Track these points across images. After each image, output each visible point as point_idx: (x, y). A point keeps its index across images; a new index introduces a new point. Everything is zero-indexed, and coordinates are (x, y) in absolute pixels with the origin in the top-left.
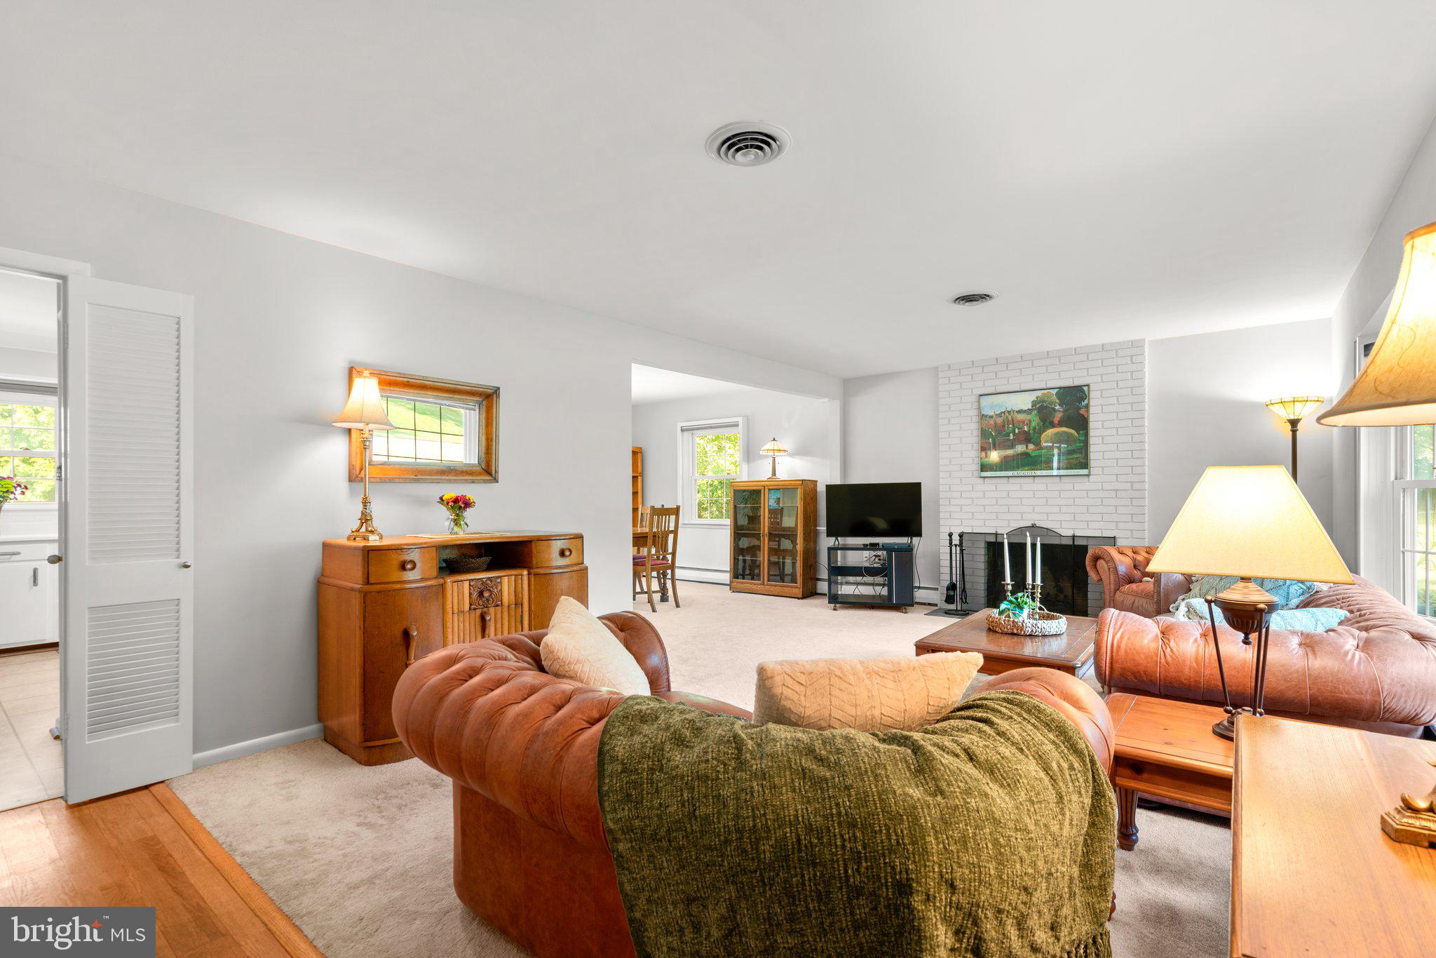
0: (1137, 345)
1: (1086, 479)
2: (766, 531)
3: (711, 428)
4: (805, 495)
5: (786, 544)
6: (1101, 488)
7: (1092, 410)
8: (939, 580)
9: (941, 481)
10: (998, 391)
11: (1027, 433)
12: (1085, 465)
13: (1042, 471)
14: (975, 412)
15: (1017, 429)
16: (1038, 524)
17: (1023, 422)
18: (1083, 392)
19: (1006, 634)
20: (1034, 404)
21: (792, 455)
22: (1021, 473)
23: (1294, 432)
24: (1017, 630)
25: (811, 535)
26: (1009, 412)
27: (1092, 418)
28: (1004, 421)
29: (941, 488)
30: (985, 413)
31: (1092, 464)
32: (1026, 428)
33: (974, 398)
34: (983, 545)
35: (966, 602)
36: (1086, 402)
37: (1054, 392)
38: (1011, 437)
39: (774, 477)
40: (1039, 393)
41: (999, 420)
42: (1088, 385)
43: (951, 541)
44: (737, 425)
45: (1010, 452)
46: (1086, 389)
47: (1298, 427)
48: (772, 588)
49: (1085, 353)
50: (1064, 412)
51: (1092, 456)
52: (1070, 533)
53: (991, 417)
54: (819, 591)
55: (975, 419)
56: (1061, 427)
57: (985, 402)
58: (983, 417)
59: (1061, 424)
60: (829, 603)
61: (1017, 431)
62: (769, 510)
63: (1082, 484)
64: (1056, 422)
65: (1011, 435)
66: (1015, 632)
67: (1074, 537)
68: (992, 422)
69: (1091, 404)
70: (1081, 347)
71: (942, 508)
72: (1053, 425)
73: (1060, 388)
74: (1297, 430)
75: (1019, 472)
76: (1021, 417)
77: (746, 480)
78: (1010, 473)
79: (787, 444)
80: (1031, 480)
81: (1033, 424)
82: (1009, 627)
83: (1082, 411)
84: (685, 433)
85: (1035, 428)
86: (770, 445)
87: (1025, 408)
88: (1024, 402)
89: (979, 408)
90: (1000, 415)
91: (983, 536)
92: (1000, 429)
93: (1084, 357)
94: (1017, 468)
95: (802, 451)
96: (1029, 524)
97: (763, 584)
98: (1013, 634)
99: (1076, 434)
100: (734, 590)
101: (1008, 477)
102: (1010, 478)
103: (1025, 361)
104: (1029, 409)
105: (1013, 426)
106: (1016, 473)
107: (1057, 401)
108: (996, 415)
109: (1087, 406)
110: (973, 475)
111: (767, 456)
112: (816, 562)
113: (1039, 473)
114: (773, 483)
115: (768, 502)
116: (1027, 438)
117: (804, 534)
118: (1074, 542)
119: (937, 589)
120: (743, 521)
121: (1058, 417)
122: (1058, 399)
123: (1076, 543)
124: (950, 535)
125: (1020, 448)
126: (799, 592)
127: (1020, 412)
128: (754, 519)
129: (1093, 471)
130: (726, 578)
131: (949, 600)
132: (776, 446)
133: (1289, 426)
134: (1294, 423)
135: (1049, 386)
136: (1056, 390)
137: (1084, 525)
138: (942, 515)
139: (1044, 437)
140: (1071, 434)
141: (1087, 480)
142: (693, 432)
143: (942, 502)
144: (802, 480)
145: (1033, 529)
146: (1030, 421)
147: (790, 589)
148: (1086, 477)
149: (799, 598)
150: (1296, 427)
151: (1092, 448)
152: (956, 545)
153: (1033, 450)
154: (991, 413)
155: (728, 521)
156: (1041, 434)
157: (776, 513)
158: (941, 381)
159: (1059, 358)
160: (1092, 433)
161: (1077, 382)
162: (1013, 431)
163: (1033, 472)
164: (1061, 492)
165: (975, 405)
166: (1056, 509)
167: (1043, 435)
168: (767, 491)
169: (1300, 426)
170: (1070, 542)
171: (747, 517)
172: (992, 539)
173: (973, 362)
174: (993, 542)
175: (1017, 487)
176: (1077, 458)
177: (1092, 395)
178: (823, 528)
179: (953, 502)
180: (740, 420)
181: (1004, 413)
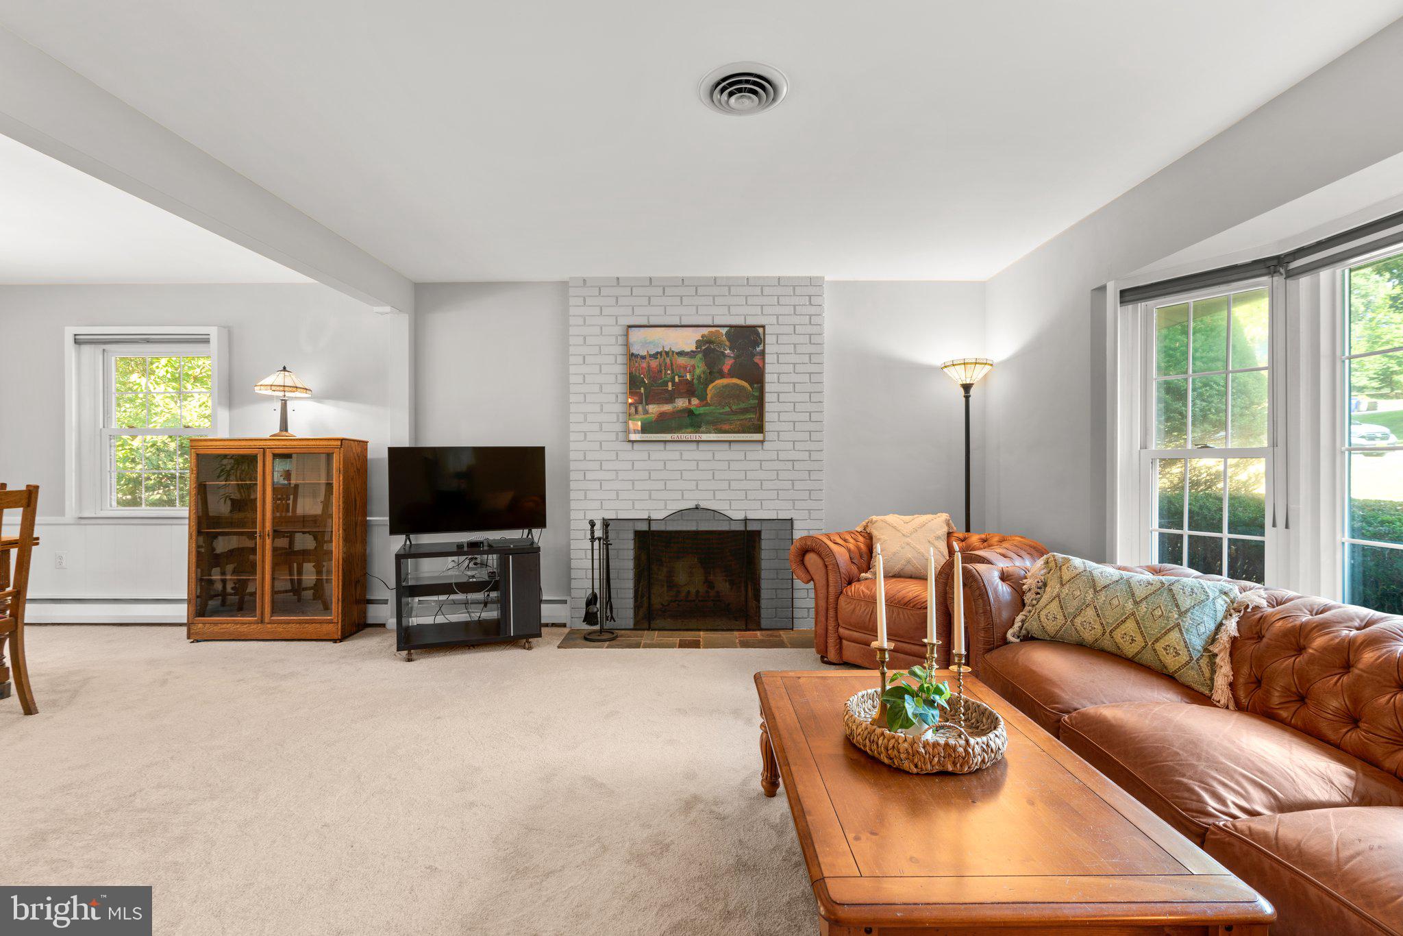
0: (814, 283)
1: (759, 446)
2: (268, 526)
3: (148, 341)
4: (347, 463)
5: (304, 542)
6: (776, 459)
7: (768, 359)
8: (569, 589)
9: (573, 446)
10: (651, 323)
11: (690, 383)
12: (759, 429)
13: (708, 435)
14: (619, 350)
15: (676, 377)
16: (703, 505)
17: (685, 368)
18: (758, 334)
19: (928, 774)
20: (699, 343)
21: (320, 397)
22: (684, 436)
23: (967, 398)
24: (954, 764)
25: (357, 530)
26: (667, 353)
27: (768, 368)
28: (660, 365)
29: (572, 456)
30: (635, 352)
31: (767, 427)
32: (689, 377)
33: (618, 330)
34: (631, 536)
35: (612, 617)
36: (761, 348)
37: (724, 331)
38: (670, 387)
39: (284, 433)
40: (705, 331)
41: (654, 363)
42: (763, 327)
43: (592, 532)
44: (207, 341)
45: (667, 408)
46: (760, 330)
47: (971, 393)
48: (280, 628)
49: (760, 285)
50: (735, 358)
51: (768, 417)
52: (741, 516)
53: (643, 358)
54: (370, 621)
55: (621, 359)
56: (732, 377)
57: (635, 335)
58: (632, 357)
59: (731, 374)
60: (398, 650)
61: (677, 379)
62: (274, 490)
63: (756, 453)
64: (726, 369)
65: (670, 384)
66: (950, 768)
67: (746, 520)
68: (644, 365)
69: (767, 351)
70: (755, 277)
71: (573, 485)
72: (722, 376)
73: (731, 326)
74: (970, 396)
75: (679, 435)
76: (682, 361)
77: (227, 436)
78: (668, 437)
79: (310, 378)
80: (693, 446)
81: (698, 371)
82: (936, 759)
83: (757, 359)
84: (86, 349)
85: (699, 377)
86: (277, 378)
87: (688, 349)
88: (686, 341)
89: (627, 345)
90: (655, 356)
91: (631, 523)
92: (655, 375)
93: (758, 291)
94: (678, 429)
95: (338, 392)
96: (691, 505)
97: (262, 622)
98: (943, 774)
99: (749, 388)
100: (195, 637)
101: (665, 442)
102: (667, 444)
103: (686, 286)
104: (692, 351)
105: (673, 372)
106: (675, 436)
107: (727, 343)
108: (651, 356)
109: (763, 353)
110: (617, 438)
111: (270, 398)
112: (365, 574)
113: (705, 437)
114: (283, 443)
115: (270, 475)
116: (689, 390)
117: (344, 530)
118: (746, 527)
119: (565, 602)
120: (220, 507)
121: (727, 365)
122: (729, 341)
123: (749, 529)
124: (592, 524)
125: (681, 403)
126: (336, 630)
127: (681, 354)
128: (244, 504)
129: (769, 436)
130: (180, 612)
131: (590, 618)
132: (289, 380)
133: (962, 391)
134: (967, 388)
135: (717, 322)
136: (726, 329)
137: (757, 505)
138: (573, 495)
139: (711, 390)
140: (742, 388)
141: (760, 448)
142: (107, 347)
143: (573, 476)
144: (342, 440)
145: (696, 511)
146: (694, 367)
147: (318, 625)
148: (760, 444)
149: (335, 641)
150: (969, 393)
151: (768, 407)
152: (599, 539)
153: (697, 406)
154: (643, 353)
155: (183, 511)
156: (707, 385)
157: (286, 494)
158: (572, 301)
159: (729, 287)
160: (768, 388)
161: (751, 321)
162: (673, 380)
163: (697, 435)
164: (731, 462)
165: (621, 340)
166: (725, 485)
167: (711, 386)
168: (269, 458)
169: (972, 392)
170: (741, 528)
171: (229, 503)
172: (643, 527)
173: (618, 278)
174: (644, 532)
175: (676, 455)
176: (750, 418)
177: (769, 339)
178: (380, 518)
179: (590, 476)
180: (213, 332)
181: (660, 353)
